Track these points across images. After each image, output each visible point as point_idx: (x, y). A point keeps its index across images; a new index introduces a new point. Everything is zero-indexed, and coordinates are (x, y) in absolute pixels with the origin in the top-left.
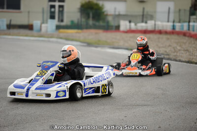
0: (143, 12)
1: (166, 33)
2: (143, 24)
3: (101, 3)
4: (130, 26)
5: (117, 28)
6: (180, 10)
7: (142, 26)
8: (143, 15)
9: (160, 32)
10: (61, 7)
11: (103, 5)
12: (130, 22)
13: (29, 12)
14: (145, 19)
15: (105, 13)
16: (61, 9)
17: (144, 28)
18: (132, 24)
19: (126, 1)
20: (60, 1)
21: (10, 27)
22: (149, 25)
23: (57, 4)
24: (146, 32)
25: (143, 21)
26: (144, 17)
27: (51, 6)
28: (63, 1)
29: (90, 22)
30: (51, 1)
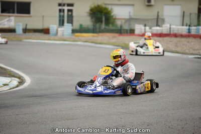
0: (158, 16)
1: (182, 36)
2: (158, 28)
3: (109, 7)
4: (145, 29)
5: (132, 32)
6: (190, 14)
7: (157, 29)
8: (157, 19)
9: (176, 36)
10: (69, 10)
11: (112, 9)
12: (145, 26)
13: (43, 17)
14: (160, 23)
15: (114, 17)
16: (70, 13)
17: (159, 32)
18: (147, 28)
19: (133, 5)
20: (69, 5)
21: (26, 31)
22: (165, 29)
23: (66, 8)
24: (161, 35)
25: (157, 25)
26: (158, 21)
27: (60, 10)
28: (72, 5)
29: (103, 26)
30: (60, 5)
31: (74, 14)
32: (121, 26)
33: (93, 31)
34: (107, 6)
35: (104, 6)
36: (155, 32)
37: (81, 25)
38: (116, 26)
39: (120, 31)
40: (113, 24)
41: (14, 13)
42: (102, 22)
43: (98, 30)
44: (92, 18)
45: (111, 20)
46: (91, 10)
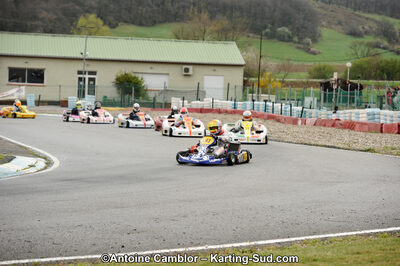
0: (198, 88)
1: (226, 112)
2: (199, 102)
3: (140, 76)
4: (183, 103)
5: (167, 105)
6: (236, 87)
7: (196, 104)
8: (198, 91)
9: (219, 111)
10: (90, 79)
11: (142, 79)
12: (183, 99)
13: (60, 86)
14: (200, 97)
15: (145, 88)
16: (92, 83)
17: (200, 107)
18: (186, 102)
19: (168, 74)
20: (90, 73)
21: (39, 103)
22: (206, 103)
23: (87, 76)
24: (201, 111)
25: (198, 99)
26: (199, 94)
27: (80, 79)
28: (94, 73)
29: (133, 98)
30: (80, 73)
31: (96, 84)
32: (154, 99)
33: (122, 104)
34: (137, 75)
35: (133, 75)
36: (195, 107)
37: (105, 97)
38: (147, 99)
39: (153, 105)
40: (143, 96)
41: (24, 81)
42: (131, 93)
43: (126, 104)
44: (118, 89)
45: (142, 92)
46: (117, 79)
